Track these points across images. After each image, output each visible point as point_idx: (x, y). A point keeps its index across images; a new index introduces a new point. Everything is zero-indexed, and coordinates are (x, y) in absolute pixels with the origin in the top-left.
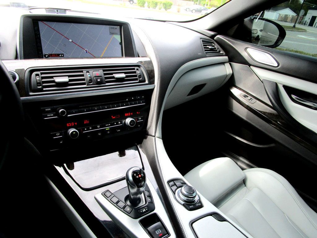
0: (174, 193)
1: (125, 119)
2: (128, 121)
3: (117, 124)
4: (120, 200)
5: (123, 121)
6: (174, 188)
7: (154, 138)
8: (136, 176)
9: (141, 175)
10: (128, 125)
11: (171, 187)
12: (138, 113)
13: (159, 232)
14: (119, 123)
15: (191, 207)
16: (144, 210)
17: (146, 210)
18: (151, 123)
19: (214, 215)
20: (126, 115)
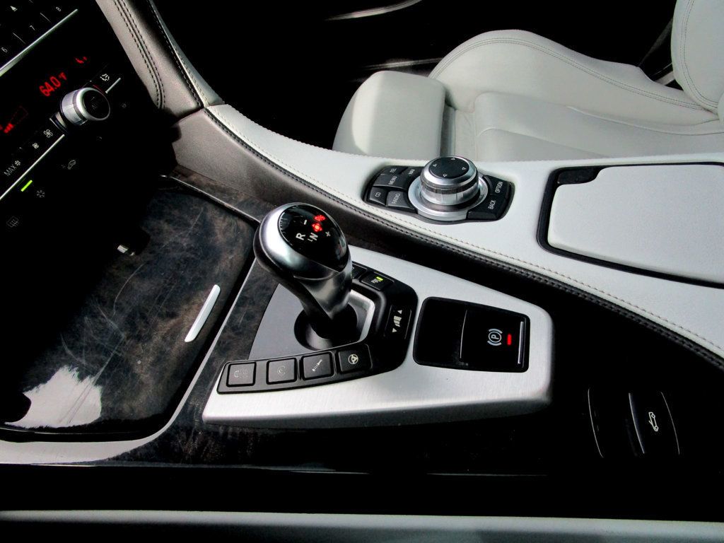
0: (413, 211)
1: (57, 108)
2: (73, 106)
3: (45, 143)
4: (298, 359)
5: (55, 119)
6: (395, 199)
7: (201, 114)
8: (308, 236)
9: (316, 223)
10: (90, 122)
11: (385, 203)
12: (81, 62)
13: (498, 336)
14: (48, 133)
15: (491, 207)
16: (397, 320)
17: (398, 315)
18: (154, 70)
19: (558, 178)
20: (47, 90)
